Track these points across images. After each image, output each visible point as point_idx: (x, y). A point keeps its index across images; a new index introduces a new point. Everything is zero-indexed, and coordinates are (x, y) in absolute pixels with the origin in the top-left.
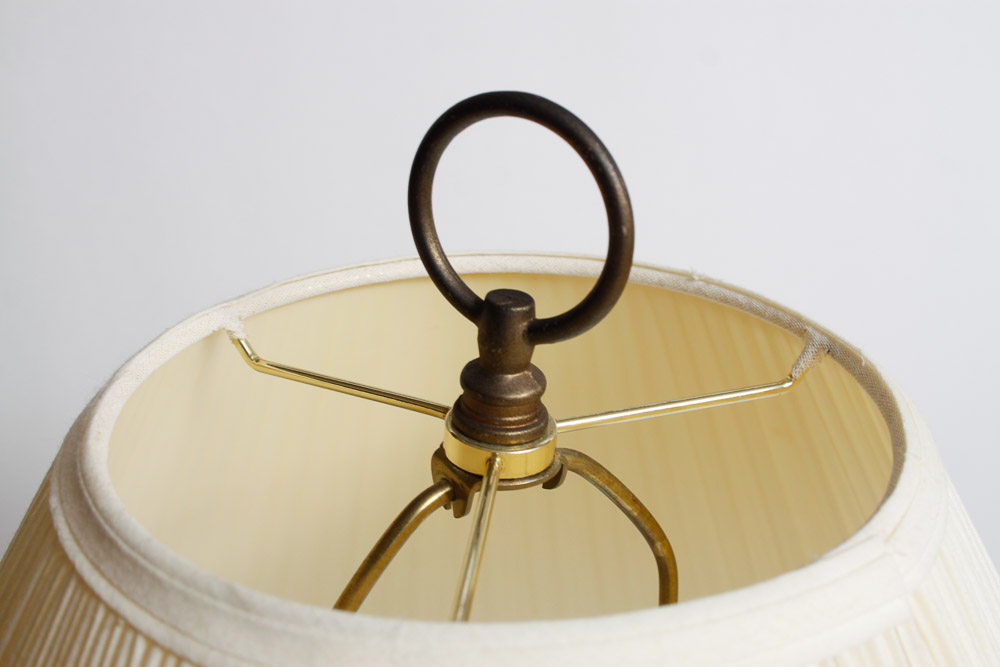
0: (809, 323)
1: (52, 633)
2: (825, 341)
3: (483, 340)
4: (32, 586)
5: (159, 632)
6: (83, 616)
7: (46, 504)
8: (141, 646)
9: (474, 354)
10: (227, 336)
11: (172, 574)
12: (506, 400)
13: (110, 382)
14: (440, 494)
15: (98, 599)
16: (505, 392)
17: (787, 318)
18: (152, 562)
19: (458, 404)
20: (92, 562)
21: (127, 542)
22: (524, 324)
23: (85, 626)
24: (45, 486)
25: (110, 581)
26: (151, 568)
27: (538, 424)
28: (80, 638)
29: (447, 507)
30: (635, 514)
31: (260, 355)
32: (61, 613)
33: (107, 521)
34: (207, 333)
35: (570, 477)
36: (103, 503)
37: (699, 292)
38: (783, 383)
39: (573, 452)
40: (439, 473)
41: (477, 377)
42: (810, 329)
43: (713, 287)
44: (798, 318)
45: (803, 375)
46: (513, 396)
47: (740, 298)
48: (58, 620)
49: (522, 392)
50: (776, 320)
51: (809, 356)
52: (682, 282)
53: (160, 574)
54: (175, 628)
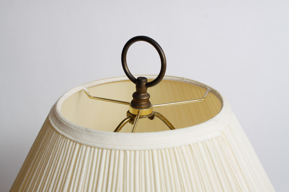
0: (207, 86)
1: (50, 142)
2: (210, 89)
3: (137, 87)
4: (46, 135)
5: (72, 138)
6: (57, 138)
7: (48, 119)
8: (69, 141)
9: (135, 91)
10: (84, 91)
11: (75, 127)
12: (142, 99)
13: (60, 98)
14: (128, 119)
15: (60, 134)
16: (141, 97)
17: (203, 86)
18: (71, 126)
19: (132, 101)
20: (58, 128)
21: (65, 123)
22: (145, 83)
23: (57, 139)
24: (48, 117)
25: (62, 130)
26: (70, 127)
27: (149, 105)
28: (56, 142)
29: (130, 123)
30: (171, 127)
31: (91, 95)
32: (52, 138)
33: (61, 120)
34: (80, 90)
35: (156, 118)
36: (60, 117)
37: (185, 82)
38: (202, 99)
39: (156, 112)
40: (128, 115)
41: (136, 96)
42: (207, 87)
43: (188, 80)
44: (205, 85)
45: (206, 97)
46: (143, 98)
47: (194, 82)
48: (51, 140)
49: (145, 97)
50: (201, 86)
51: (207, 93)
52: (181, 80)
53: (72, 128)
54: (75, 137)
